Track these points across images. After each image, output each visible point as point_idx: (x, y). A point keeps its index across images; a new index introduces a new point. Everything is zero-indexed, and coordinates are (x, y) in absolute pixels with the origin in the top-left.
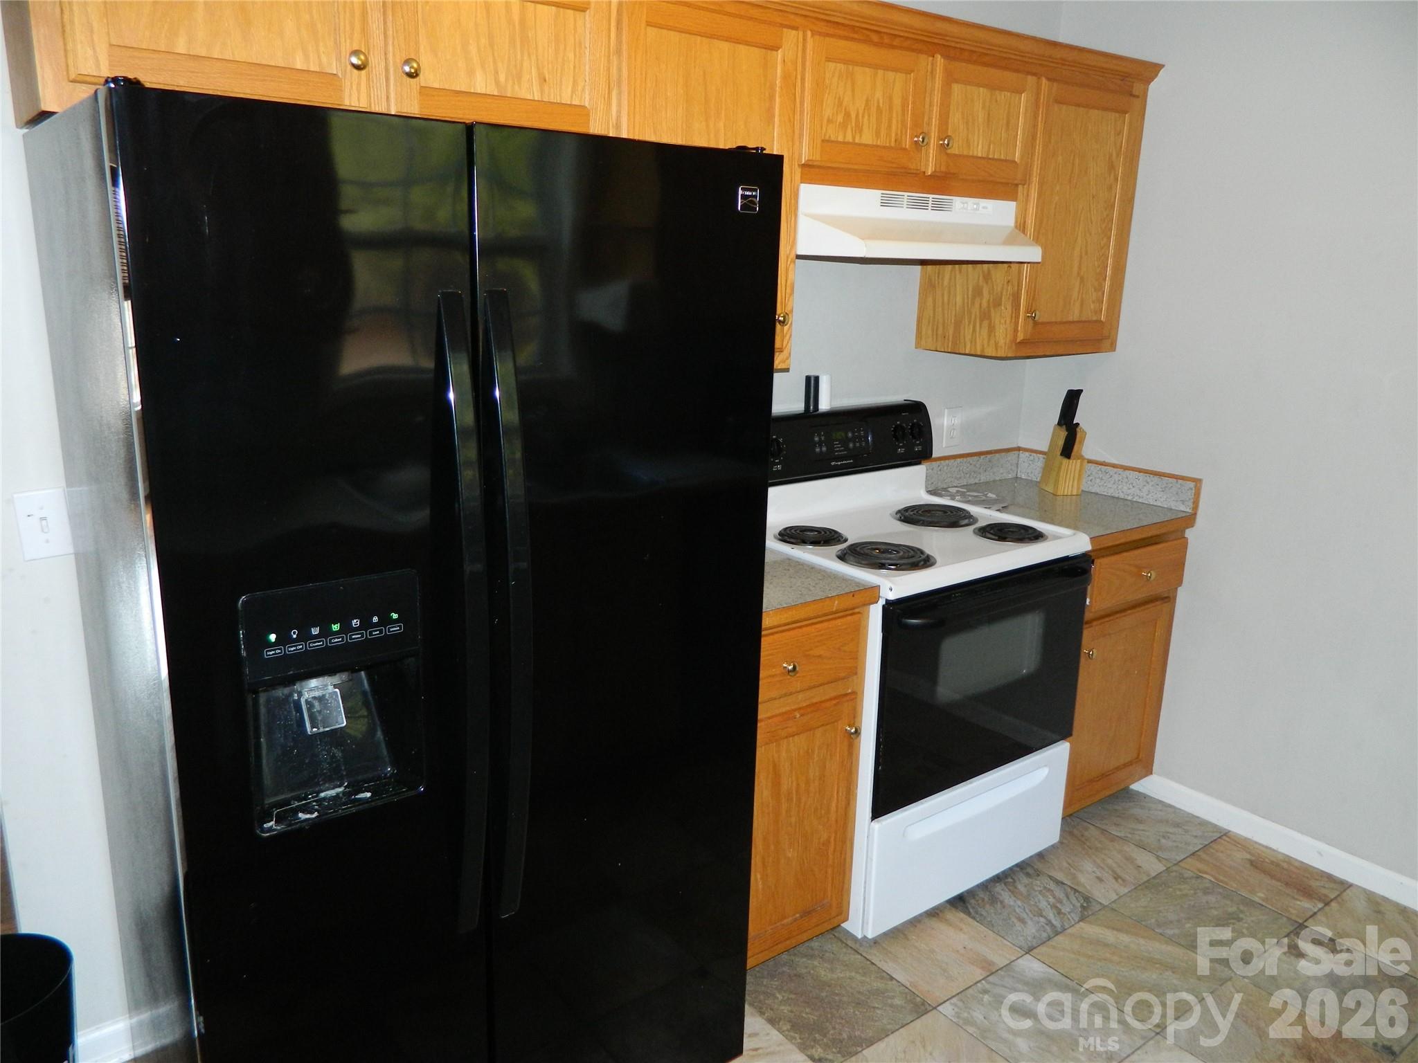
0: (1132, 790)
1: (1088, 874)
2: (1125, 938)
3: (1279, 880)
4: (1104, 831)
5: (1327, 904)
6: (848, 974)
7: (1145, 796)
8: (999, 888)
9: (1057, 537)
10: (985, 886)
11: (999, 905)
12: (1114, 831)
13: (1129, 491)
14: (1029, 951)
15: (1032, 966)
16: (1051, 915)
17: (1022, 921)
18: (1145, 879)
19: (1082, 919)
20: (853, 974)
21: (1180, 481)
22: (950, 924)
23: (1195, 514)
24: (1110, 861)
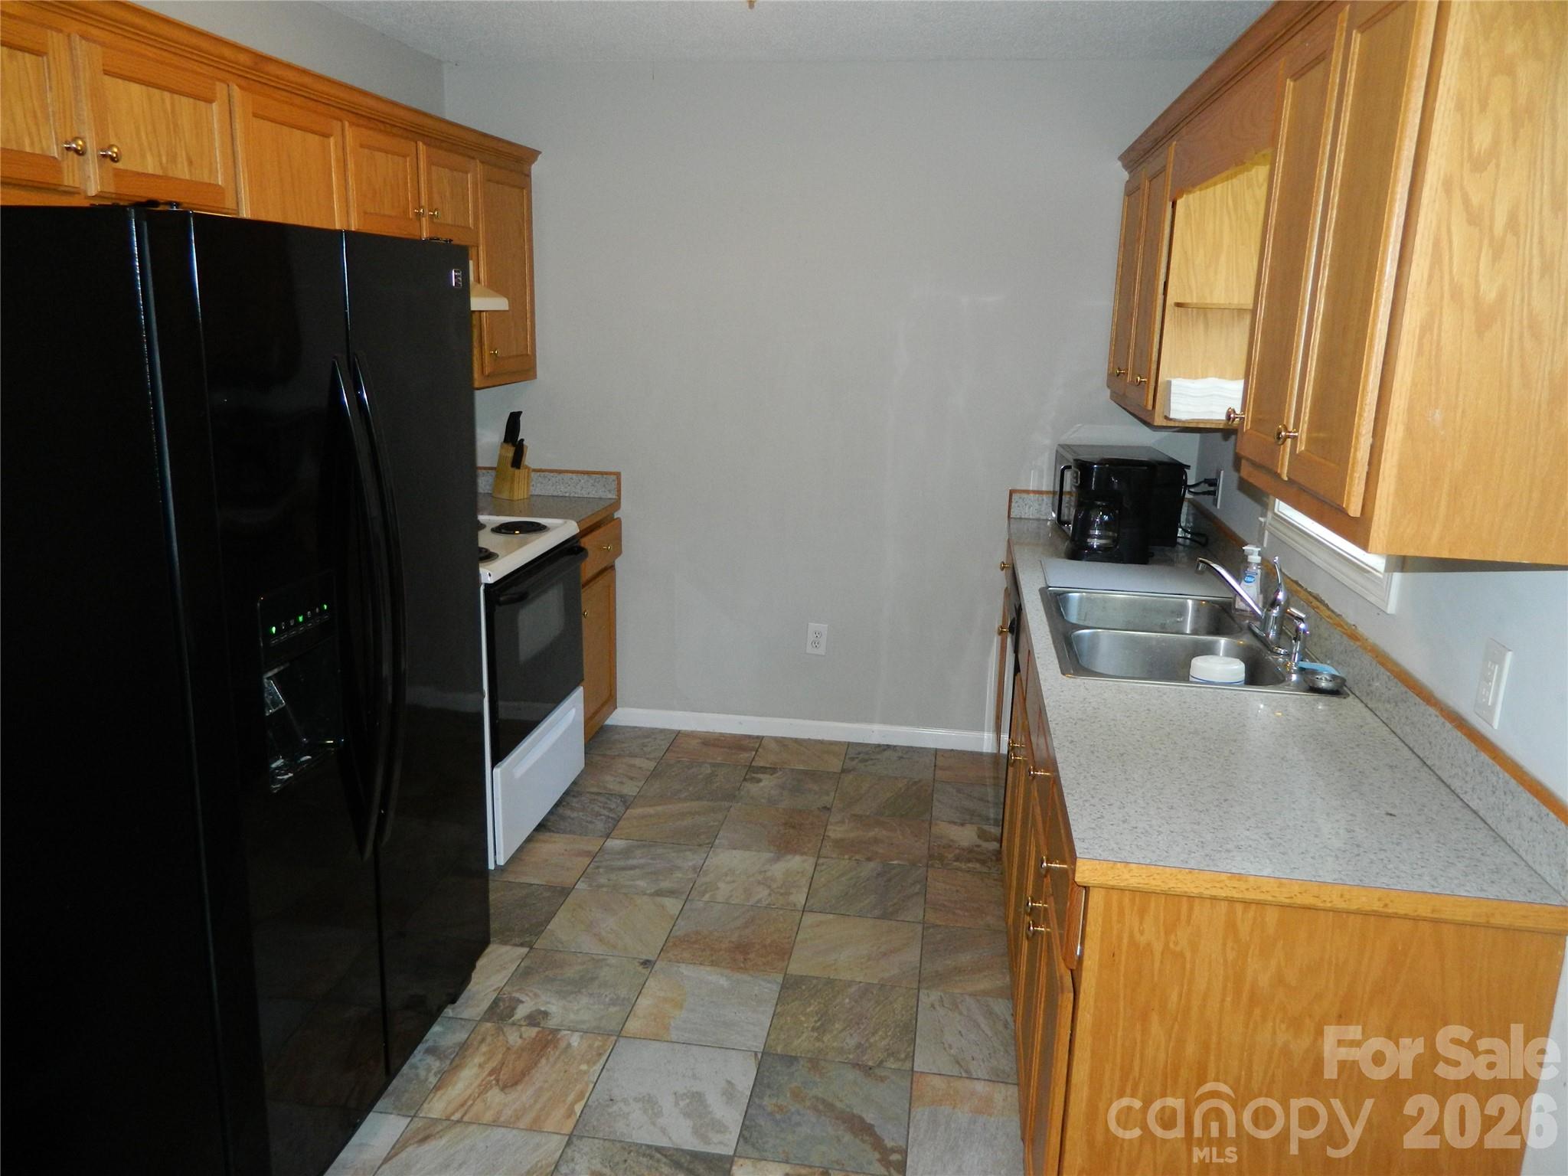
0: (607, 725)
1: (611, 782)
2: (659, 808)
3: (725, 747)
4: (604, 756)
5: (757, 751)
6: (499, 894)
7: (616, 727)
8: (560, 810)
9: (556, 527)
10: (551, 812)
11: (569, 820)
12: (608, 752)
13: (566, 490)
14: (608, 836)
15: (615, 844)
16: (606, 812)
17: (591, 822)
18: (649, 773)
19: (627, 808)
20: (502, 893)
21: (605, 476)
22: (544, 842)
23: (620, 499)
24: (620, 771)
